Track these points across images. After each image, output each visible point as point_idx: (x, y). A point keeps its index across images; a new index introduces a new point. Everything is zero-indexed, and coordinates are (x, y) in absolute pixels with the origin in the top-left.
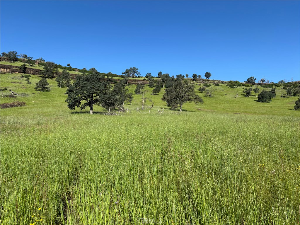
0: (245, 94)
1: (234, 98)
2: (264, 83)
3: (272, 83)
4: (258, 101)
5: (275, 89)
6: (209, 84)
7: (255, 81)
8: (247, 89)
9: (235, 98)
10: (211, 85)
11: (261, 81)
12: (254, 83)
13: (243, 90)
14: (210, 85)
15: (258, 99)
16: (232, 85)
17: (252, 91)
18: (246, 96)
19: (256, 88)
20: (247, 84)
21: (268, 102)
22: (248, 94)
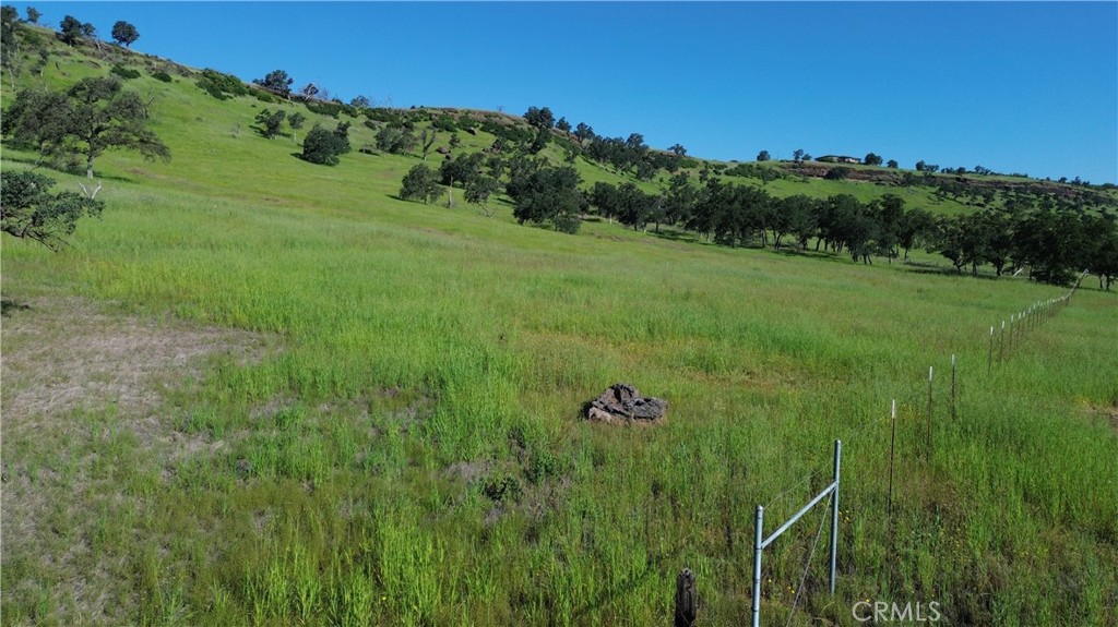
0: (263, 126)
1: (230, 136)
2: (315, 97)
3: (337, 101)
4: (302, 157)
5: (348, 125)
6: (134, 68)
7: (289, 87)
8: (268, 113)
9: (234, 137)
10: (139, 75)
11: (306, 91)
12: (287, 91)
13: (257, 112)
14: (135, 75)
15: (301, 151)
16: (218, 86)
17: (285, 122)
18: (265, 134)
19: (296, 115)
20: (263, 92)
21: (330, 165)
22: (270, 128)
